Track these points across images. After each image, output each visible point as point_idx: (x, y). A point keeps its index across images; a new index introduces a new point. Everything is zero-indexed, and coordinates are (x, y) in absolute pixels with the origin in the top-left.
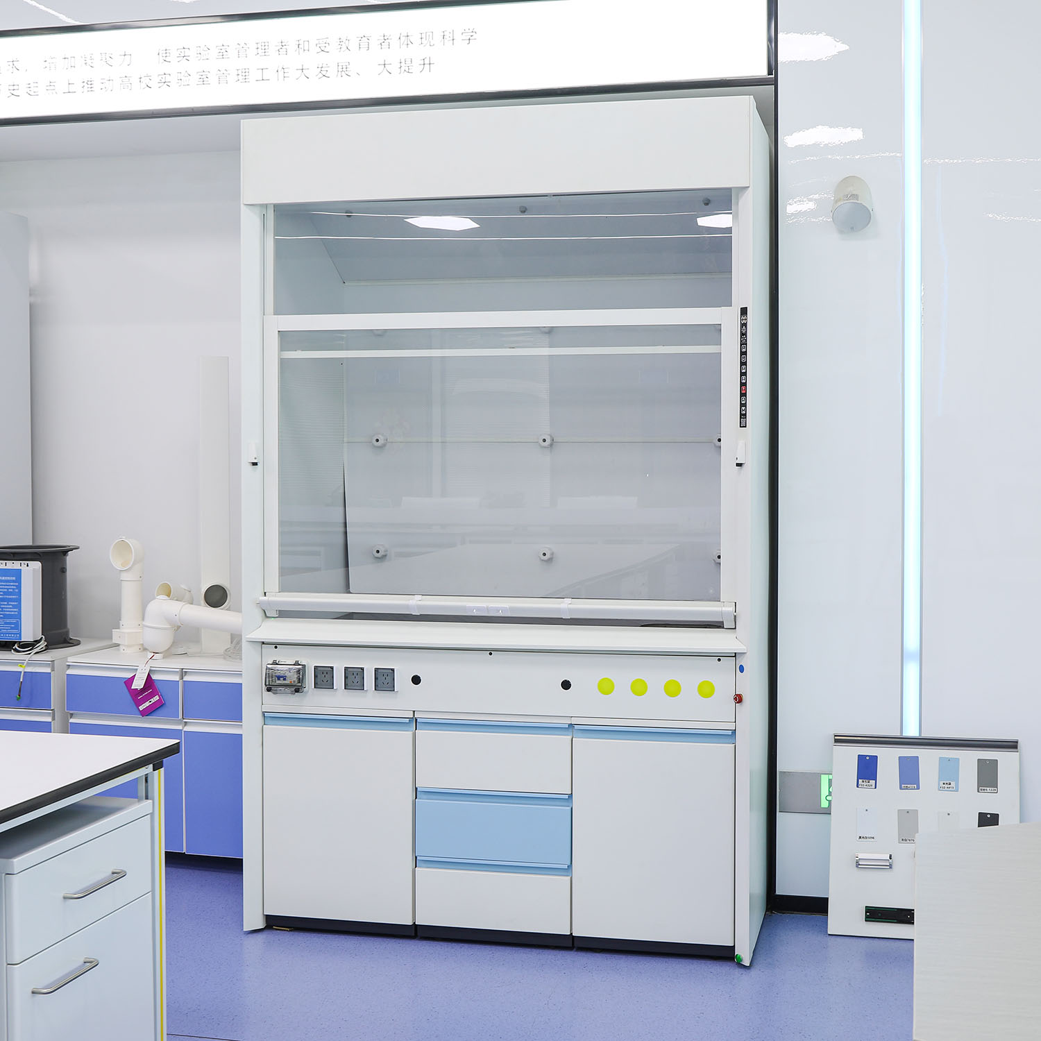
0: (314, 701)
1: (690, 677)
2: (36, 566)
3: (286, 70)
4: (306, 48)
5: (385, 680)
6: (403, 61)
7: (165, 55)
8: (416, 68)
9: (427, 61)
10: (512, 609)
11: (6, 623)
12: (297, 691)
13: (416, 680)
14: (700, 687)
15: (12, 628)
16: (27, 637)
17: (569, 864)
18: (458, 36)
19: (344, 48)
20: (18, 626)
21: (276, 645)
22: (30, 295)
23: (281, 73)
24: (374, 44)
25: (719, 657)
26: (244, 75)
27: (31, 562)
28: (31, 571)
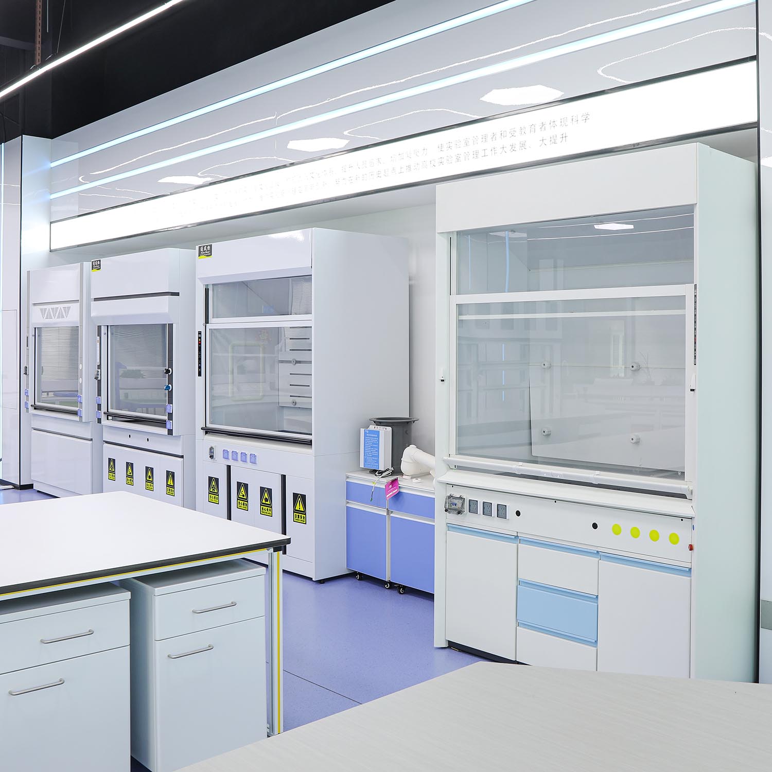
0: (468, 520)
1: (665, 529)
2: (389, 429)
3: (495, 149)
4: (505, 135)
5: (502, 511)
6: (552, 137)
7: (441, 147)
8: (559, 140)
9: (564, 136)
10: (564, 475)
11: (373, 460)
12: (459, 513)
13: (518, 513)
14: (670, 537)
15: (375, 463)
16: (382, 468)
17: (596, 640)
18: (580, 118)
19: (523, 133)
20: (378, 462)
21: (453, 485)
22: (410, 280)
23: (493, 151)
24: (538, 128)
25: (683, 518)
26: (476, 154)
27: (387, 427)
28: (385, 433)
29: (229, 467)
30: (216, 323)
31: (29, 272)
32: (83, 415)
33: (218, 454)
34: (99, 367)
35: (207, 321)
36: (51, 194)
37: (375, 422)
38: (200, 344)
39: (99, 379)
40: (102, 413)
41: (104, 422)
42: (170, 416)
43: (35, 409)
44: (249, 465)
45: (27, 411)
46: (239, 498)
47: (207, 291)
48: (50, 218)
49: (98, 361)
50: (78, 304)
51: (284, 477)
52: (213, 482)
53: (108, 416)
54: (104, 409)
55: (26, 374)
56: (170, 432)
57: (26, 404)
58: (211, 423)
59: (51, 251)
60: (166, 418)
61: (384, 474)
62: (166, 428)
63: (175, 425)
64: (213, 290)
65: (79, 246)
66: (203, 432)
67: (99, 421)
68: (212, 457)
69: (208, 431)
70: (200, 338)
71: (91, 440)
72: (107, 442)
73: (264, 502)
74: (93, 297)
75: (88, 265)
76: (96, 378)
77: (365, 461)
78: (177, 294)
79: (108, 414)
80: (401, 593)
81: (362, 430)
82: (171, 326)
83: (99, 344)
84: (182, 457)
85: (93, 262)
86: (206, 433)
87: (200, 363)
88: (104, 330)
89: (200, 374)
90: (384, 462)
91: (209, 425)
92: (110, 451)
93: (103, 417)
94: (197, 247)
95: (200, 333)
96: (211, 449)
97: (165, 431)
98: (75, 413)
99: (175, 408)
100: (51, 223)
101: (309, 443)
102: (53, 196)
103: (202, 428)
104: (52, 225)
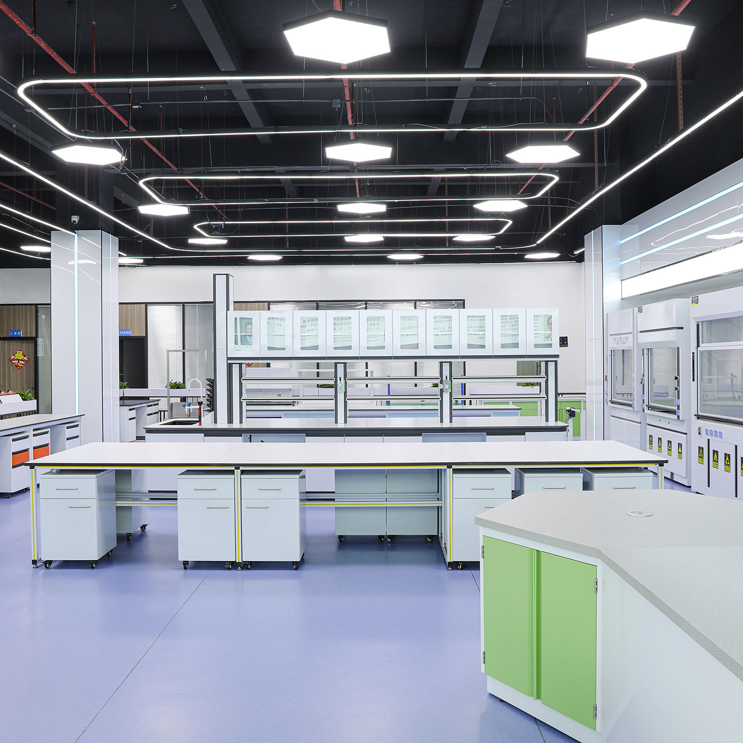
29: (709, 440)
30: (704, 347)
31: (607, 314)
32: (635, 406)
33: (703, 432)
34: (643, 375)
35: (698, 346)
36: (622, 261)
38: (693, 360)
39: (643, 383)
40: (645, 405)
41: (646, 411)
42: (678, 407)
43: (612, 403)
44: (719, 439)
45: (607, 405)
46: (714, 461)
47: (698, 326)
48: (621, 277)
49: (643, 371)
50: (632, 335)
51: (736, 446)
52: (701, 449)
53: (649, 407)
54: (646, 403)
55: (606, 380)
56: (678, 417)
57: (607, 399)
58: (701, 412)
59: (622, 299)
60: (676, 408)
62: (675, 414)
63: (681, 413)
64: (702, 325)
65: (641, 294)
66: (695, 418)
67: (644, 410)
68: (699, 433)
70: (693, 356)
71: (640, 423)
72: (649, 425)
73: (726, 463)
74: (639, 330)
75: (636, 309)
76: (641, 383)
78: (682, 328)
82: (679, 349)
83: (642, 360)
84: (686, 434)
85: (638, 307)
86: (698, 418)
87: (693, 373)
88: (646, 352)
89: (693, 380)
91: (700, 413)
92: (650, 430)
93: (646, 408)
94: (691, 297)
95: (693, 353)
96: (699, 428)
97: (676, 417)
98: (630, 405)
99: (681, 402)
100: (622, 280)
102: (623, 263)
103: (695, 415)
104: (623, 282)
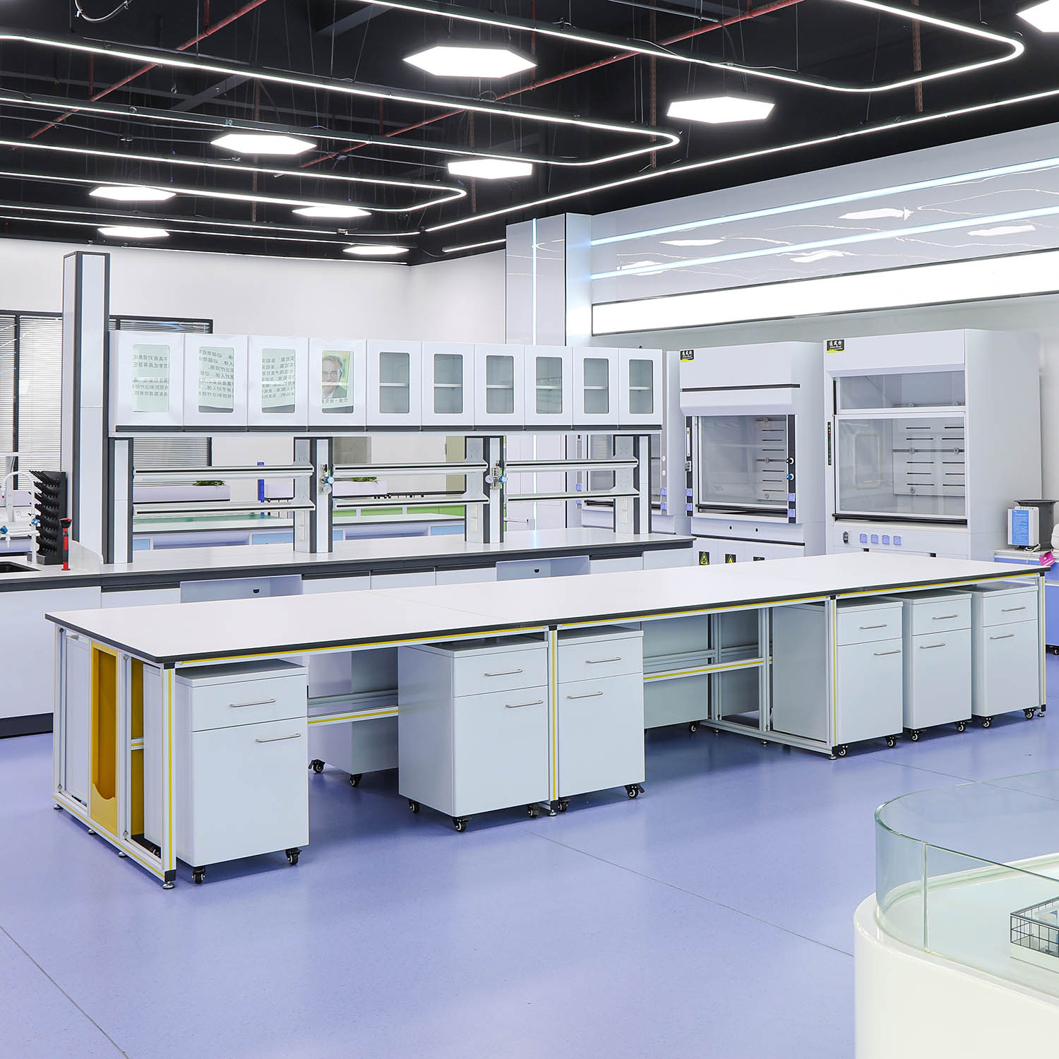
2: (1037, 509)
11: (1022, 537)
15: (1024, 539)
16: (1031, 544)
20: (1027, 538)
22: (1040, 372)
27: (1034, 508)
28: (1034, 512)
29: (868, 550)
30: (844, 414)
32: (668, 508)
33: (853, 538)
34: (690, 458)
35: (836, 412)
36: (592, 274)
37: (1019, 503)
38: (829, 434)
39: (690, 470)
40: (694, 506)
41: (696, 514)
42: (792, 505)
43: (588, 504)
44: (894, 547)
47: (835, 382)
48: (592, 299)
49: (689, 452)
51: (935, 555)
54: (695, 501)
56: (792, 520)
58: (842, 509)
59: (593, 335)
60: (787, 507)
61: (1035, 549)
62: (787, 516)
63: (799, 513)
66: (833, 519)
67: (690, 513)
68: (847, 541)
69: (838, 517)
70: (829, 428)
72: (697, 535)
74: (682, 387)
75: (673, 355)
76: (685, 470)
77: (1014, 538)
78: (798, 386)
79: (700, 507)
80: (1055, 654)
81: (1010, 511)
82: (792, 418)
83: (688, 435)
84: (803, 544)
85: (681, 352)
86: (836, 519)
87: (829, 452)
88: (694, 421)
89: (830, 464)
90: (1033, 538)
91: (839, 512)
92: (703, 545)
93: (695, 510)
94: (825, 342)
95: (829, 423)
96: (845, 534)
97: (786, 520)
99: (798, 497)
100: (593, 305)
101: (963, 523)
102: (594, 277)
103: (833, 515)
104: (594, 307)
